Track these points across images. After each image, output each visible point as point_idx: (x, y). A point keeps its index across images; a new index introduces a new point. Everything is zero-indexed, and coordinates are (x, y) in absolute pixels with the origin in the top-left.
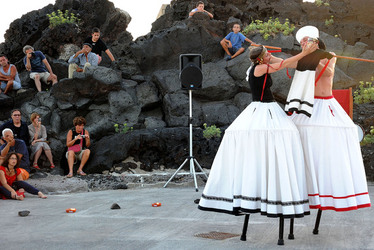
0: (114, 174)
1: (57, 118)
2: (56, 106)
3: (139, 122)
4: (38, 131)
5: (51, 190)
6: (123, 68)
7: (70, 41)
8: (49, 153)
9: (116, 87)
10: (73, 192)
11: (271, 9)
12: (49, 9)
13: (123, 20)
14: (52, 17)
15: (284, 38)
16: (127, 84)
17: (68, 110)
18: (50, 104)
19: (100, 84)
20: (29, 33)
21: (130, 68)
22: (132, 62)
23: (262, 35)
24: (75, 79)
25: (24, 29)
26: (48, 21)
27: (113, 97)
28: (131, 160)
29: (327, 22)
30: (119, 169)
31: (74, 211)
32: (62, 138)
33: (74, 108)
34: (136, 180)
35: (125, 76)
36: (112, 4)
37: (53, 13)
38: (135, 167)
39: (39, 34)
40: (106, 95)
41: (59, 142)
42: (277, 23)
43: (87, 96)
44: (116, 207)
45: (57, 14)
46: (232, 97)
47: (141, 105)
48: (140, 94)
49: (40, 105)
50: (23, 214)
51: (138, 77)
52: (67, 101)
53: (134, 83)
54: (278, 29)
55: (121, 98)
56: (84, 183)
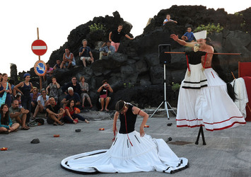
1: (94, 81)
2: (93, 74)
3: (137, 82)
5: (91, 119)
6: (128, 53)
7: (101, 40)
9: (124, 64)
11: (210, 19)
12: (90, 23)
13: (128, 27)
14: (91, 27)
15: (217, 34)
16: (130, 62)
17: (99, 76)
18: (90, 74)
19: (116, 62)
21: (132, 53)
22: (132, 50)
24: (103, 60)
25: (77, 34)
26: (89, 29)
27: (123, 69)
29: (241, 25)
31: (104, 130)
33: (103, 75)
35: (130, 58)
36: (122, 19)
37: (92, 25)
40: (120, 68)
41: (95, 94)
42: (213, 26)
43: (109, 69)
45: (94, 26)
47: (138, 73)
48: (137, 67)
49: (85, 74)
50: (78, 131)
51: (136, 58)
52: (99, 72)
53: (134, 61)
54: (214, 29)
55: (127, 69)
56: (108, 115)
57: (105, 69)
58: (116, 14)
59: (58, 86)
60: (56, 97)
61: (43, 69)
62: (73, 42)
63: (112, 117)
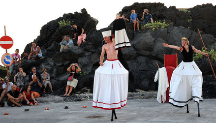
0: (77, 95)
1: (55, 70)
2: (55, 65)
3: (92, 71)
4: (46, 76)
5: (47, 102)
6: (87, 46)
7: (66, 34)
8: (51, 86)
9: (81, 55)
10: (56, 102)
11: (162, 15)
12: (60, 19)
14: (60, 23)
15: (162, 30)
16: (87, 54)
17: (60, 66)
18: (52, 64)
19: (74, 54)
20: (50, 31)
21: (90, 46)
22: (90, 43)
23: (152, 29)
24: (63, 52)
25: (48, 29)
26: (59, 24)
27: (80, 60)
28: (85, 88)
30: (79, 92)
31: (48, 109)
32: (57, 79)
33: (63, 65)
34: (86, 97)
35: (86, 50)
36: (89, 15)
37: (61, 21)
38: (87, 91)
39: (55, 31)
40: (77, 59)
41: (56, 81)
42: (159, 23)
43: (68, 60)
44: (66, 108)
45: (63, 22)
46: (135, 59)
47: (93, 63)
48: (93, 58)
49: (48, 64)
50: (26, 110)
51: (93, 50)
52: (60, 62)
53: (90, 53)
54: (160, 25)
55: (84, 60)
56: (62, 98)
57: (65, 60)
58: (84, 11)
59: (24, 74)
60: (23, 84)
61: (9, 61)
62: (44, 36)
63: (65, 100)
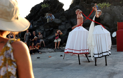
0: (61, 48)
1: (45, 33)
2: (44, 30)
3: (67, 33)
6: (62, 19)
7: (47, 12)
9: (60, 24)
10: (50, 52)
12: (42, 3)
13: (62, 5)
14: (42, 6)
15: (107, 8)
16: (63, 23)
17: (47, 31)
18: (43, 30)
19: (56, 23)
20: (37, 10)
21: (64, 19)
22: (64, 17)
23: (101, 8)
24: (49, 23)
25: (35, 9)
26: (41, 7)
27: (59, 27)
29: (120, 2)
30: (62, 46)
31: (51, 57)
32: (46, 38)
33: (49, 30)
35: (63, 21)
36: (58, 1)
37: (43, 5)
39: (39, 11)
41: (46, 40)
42: (105, 4)
43: (53, 27)
44: (61, 56)
47: (67, 29)
48: (67, 26)
49: (40, 30)
50: (38, 58)
51: (66, 21)
52: (47, 28)
53: (65, 23)
54: (106, 5)
55: (62, 27)
56: (53, 50)
57: (51, 27)
62: (33, 14)
63: (55, 51)
